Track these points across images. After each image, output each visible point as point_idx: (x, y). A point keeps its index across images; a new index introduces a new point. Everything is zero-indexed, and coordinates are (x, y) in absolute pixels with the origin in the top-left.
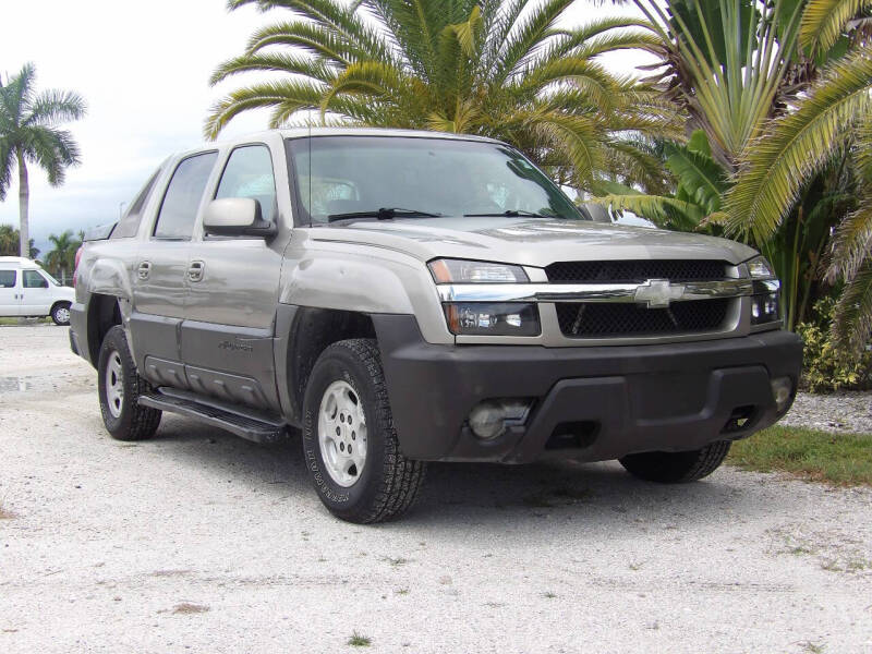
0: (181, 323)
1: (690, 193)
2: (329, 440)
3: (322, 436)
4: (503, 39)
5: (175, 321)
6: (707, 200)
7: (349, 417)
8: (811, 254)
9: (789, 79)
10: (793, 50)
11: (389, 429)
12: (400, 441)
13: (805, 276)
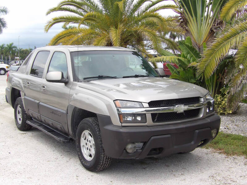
0: (39, 103)
1: (185, 56)
2: (83, 146)
3: (82, 144)
4: (132, 3)
5: (38, 102)
6: (190, 58)
7: (90, 141)
8: (220, 74)
9: (215, 23)
10: (217, 15)
11: (102, 147)
12: (105, 151)
13: (218, 80)
